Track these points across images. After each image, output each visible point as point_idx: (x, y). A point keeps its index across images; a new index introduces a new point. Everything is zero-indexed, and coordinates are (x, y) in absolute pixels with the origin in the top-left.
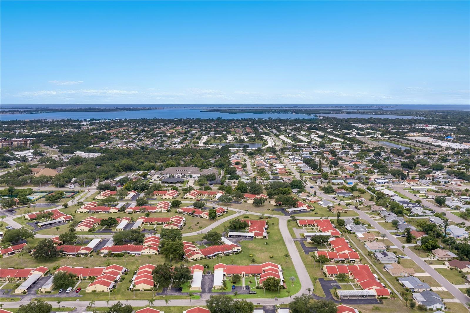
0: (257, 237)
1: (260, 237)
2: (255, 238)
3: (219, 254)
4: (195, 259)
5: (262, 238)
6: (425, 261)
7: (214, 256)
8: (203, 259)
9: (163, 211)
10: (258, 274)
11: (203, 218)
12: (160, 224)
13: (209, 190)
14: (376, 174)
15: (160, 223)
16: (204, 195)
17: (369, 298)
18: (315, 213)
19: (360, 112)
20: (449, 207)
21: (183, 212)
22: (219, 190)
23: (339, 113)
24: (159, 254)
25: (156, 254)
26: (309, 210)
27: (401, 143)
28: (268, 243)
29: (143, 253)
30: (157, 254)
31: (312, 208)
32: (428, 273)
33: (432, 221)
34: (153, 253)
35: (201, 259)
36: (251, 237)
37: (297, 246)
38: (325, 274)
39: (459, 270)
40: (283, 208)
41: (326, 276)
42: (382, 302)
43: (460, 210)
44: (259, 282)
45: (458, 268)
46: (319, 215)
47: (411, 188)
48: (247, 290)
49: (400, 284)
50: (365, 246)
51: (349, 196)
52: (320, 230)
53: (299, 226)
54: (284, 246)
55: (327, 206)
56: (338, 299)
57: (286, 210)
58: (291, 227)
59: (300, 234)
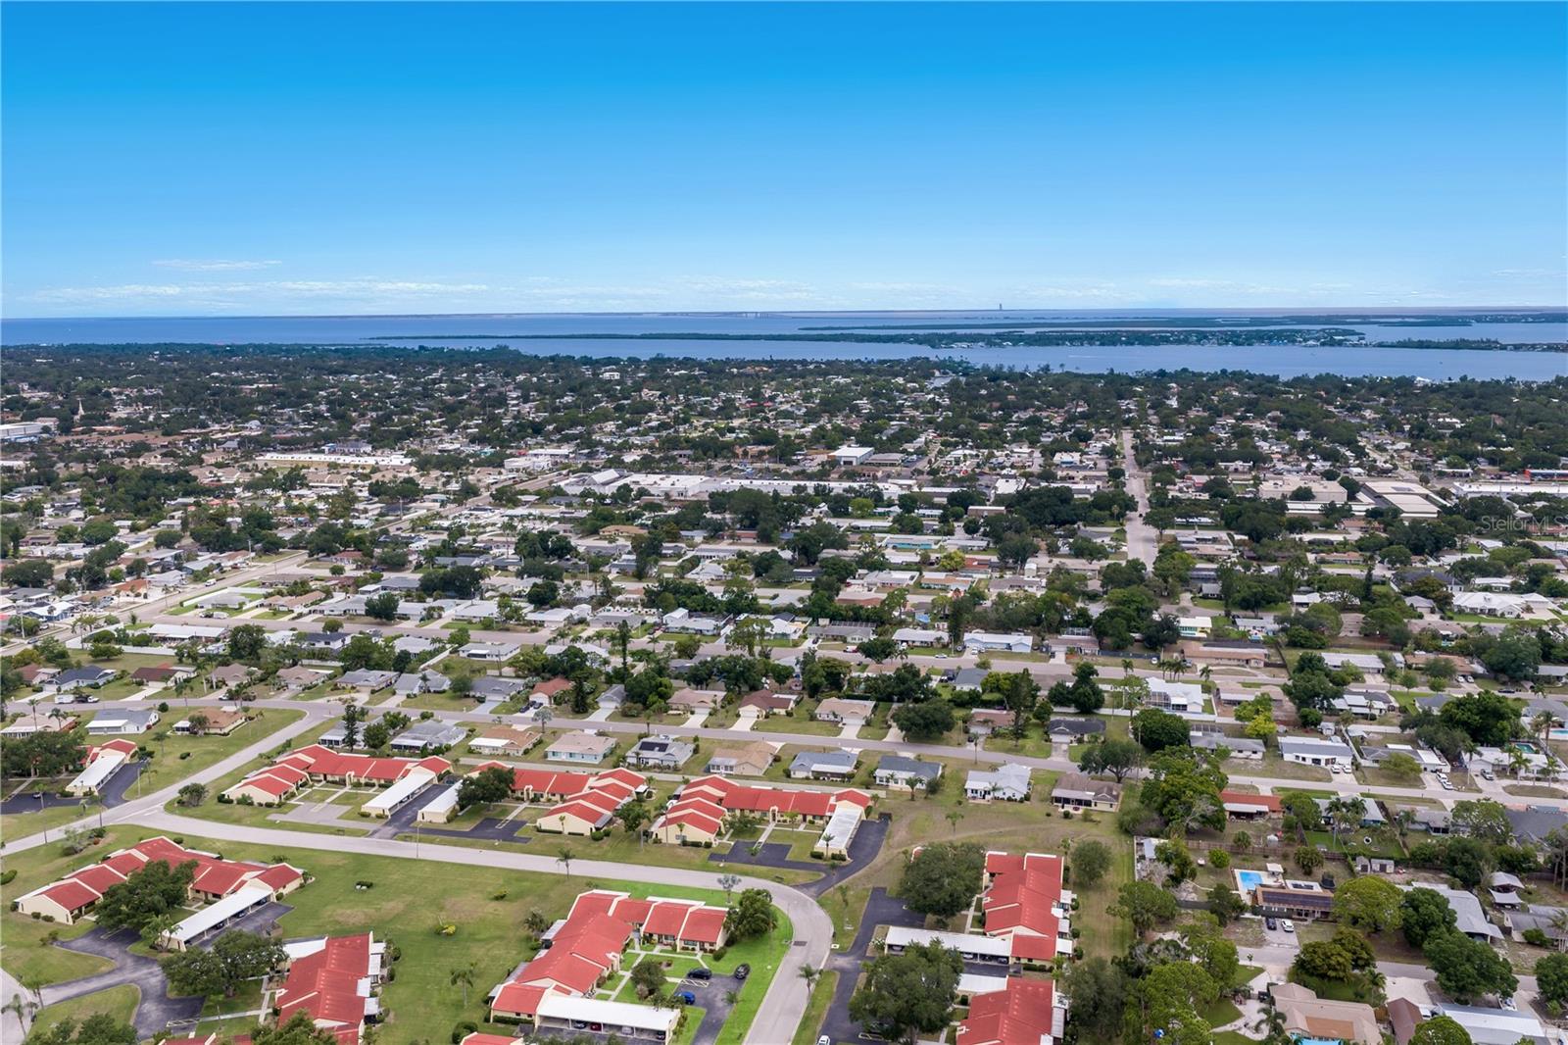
5: (301, 886)
6: (705, 726)
18: (183, 758)
28: (364, 881)
31: (132, 746)
32: (769, 739)
36: (258, 903)
37: (439, 843)
38: (696, 845)
39: (783, 712)
40: (19, 796)
41: (708, 845)
42: (886, 817)
43: (444, 614)
44: (678, 950)
45: (775, 710)
46: (209, 758)
47: (185, 604)
48: (712, 980)
49: (807, 778)
50: (551, 758)
51: (110, 678)
52: (363, 781)
53: (269, 805)
54: (423, 864)
55: (149, 728)
56: (844, 860)
57: (69, 788)
58: (254, 819)
59: (340, 818)
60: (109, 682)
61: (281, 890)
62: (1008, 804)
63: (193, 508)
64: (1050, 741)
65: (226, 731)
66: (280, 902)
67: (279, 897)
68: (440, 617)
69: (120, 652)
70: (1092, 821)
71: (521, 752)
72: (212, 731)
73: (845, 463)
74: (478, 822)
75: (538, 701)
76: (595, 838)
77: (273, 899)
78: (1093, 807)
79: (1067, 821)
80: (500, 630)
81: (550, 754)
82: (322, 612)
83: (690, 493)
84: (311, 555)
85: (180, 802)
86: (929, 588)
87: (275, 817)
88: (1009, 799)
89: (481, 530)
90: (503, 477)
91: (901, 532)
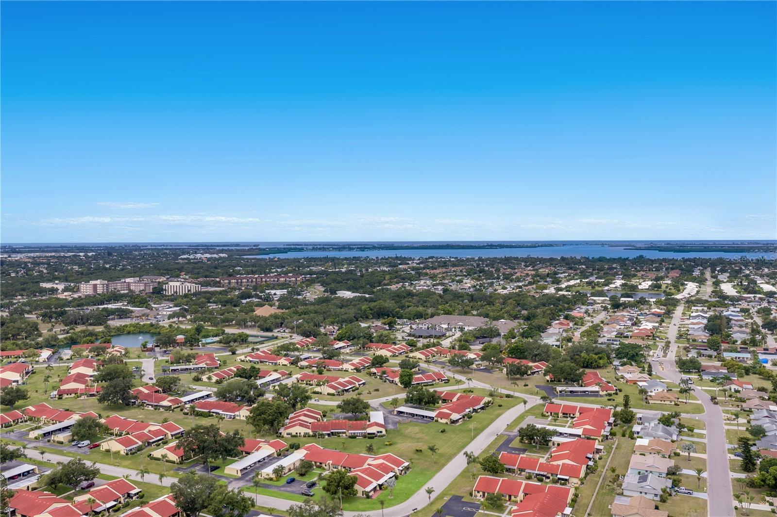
0: (439, 420)
1: (444, 421)
2: (437, 421)
3: (340, 433)
4: (294, 434)
7: (329, 435)
8: (309, 436)
9: (350, 370)
26: (605, 393)
29: (237, 415)
35: (304, 436)
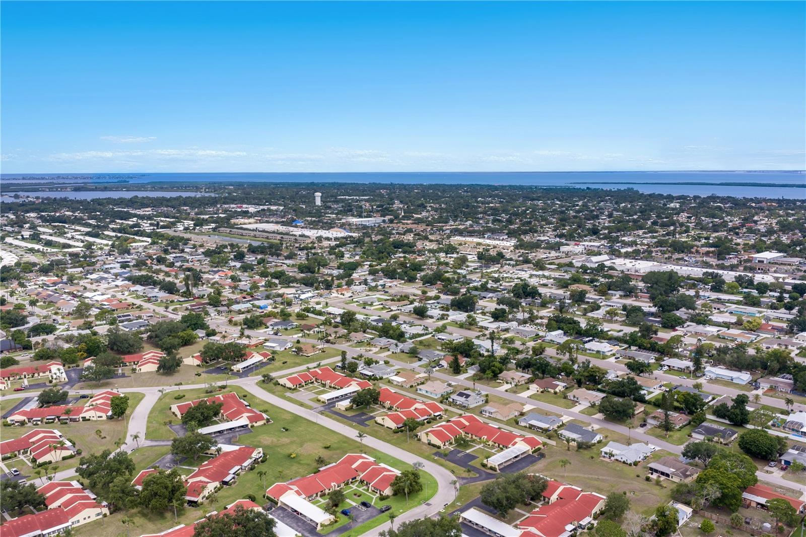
1: (260, 423)
5: (265, 424)
6: (506, 391)
7: (234, 478)
8: (219, 489)
10: (353, 479)
11: (89, 420)
12: (10, 458)
13: (13, 364)
14: (279, 286)
15: (9, 455)
16: (18, 377)
17: (523, 456)
18: (283, 363)
19: (96, 188)
20: (432, 317)
21: (27, 421)
22: (38, 360)
23: (57, 190)
24: (111, 514)
25: (105, 515)
27: (242, 235)
28: (287, 427)
29: (73, 523)
30: (108, 514)
31: (269, 355)
32: (529, 404)
33: (443, 340)
34: (98, 514)
35: (216, 492)
36: (242, 426)
37: (333, 419)
38: (434, 446)
39: (552, 391)
40: (218, 367)
41: (439, 447)
42: (542, 456)
43: (449, 318)
44: (370, 490)
45: (549, 390)
46: (293, 365)
47: (354, 300)
48: (369, 509)
49: (525, 427)
50: (419, 392)
51: (294, 327)
52: (332, 386)
53: (290, 389)
54: (317, 426)
55: (286, 349)
56: (496, 471)
57: (232, 368)
58: (280, 393)
59: (310, 400)
60: (293, 328)
61: (254, 424)
62: (621, 465)
63: (402, 259)
64: (691, 436)
65: (309, 355)
66: (251, 429)
67: (252, 426)
68: (447, 319)
69: (308, 316)
70: (661, 486)
71: (409, 386)
72: (304, 354)
73: (759, 261)
74: (357, 413)
75: (443, 364)
76: (395, 432)
77: (249, 426)
78: (670, 478)
79: (646, 482)
80: (466, 329)
81: (419, 390)
82: (401, 310)
83: (642, 271)
84: (423, 284)
85: (264, 381)
86: (724, 338)
87: (288, 394)
88: (624, 462)
89: (512, 280)
90: (552, 255)
91: (746, 304)
